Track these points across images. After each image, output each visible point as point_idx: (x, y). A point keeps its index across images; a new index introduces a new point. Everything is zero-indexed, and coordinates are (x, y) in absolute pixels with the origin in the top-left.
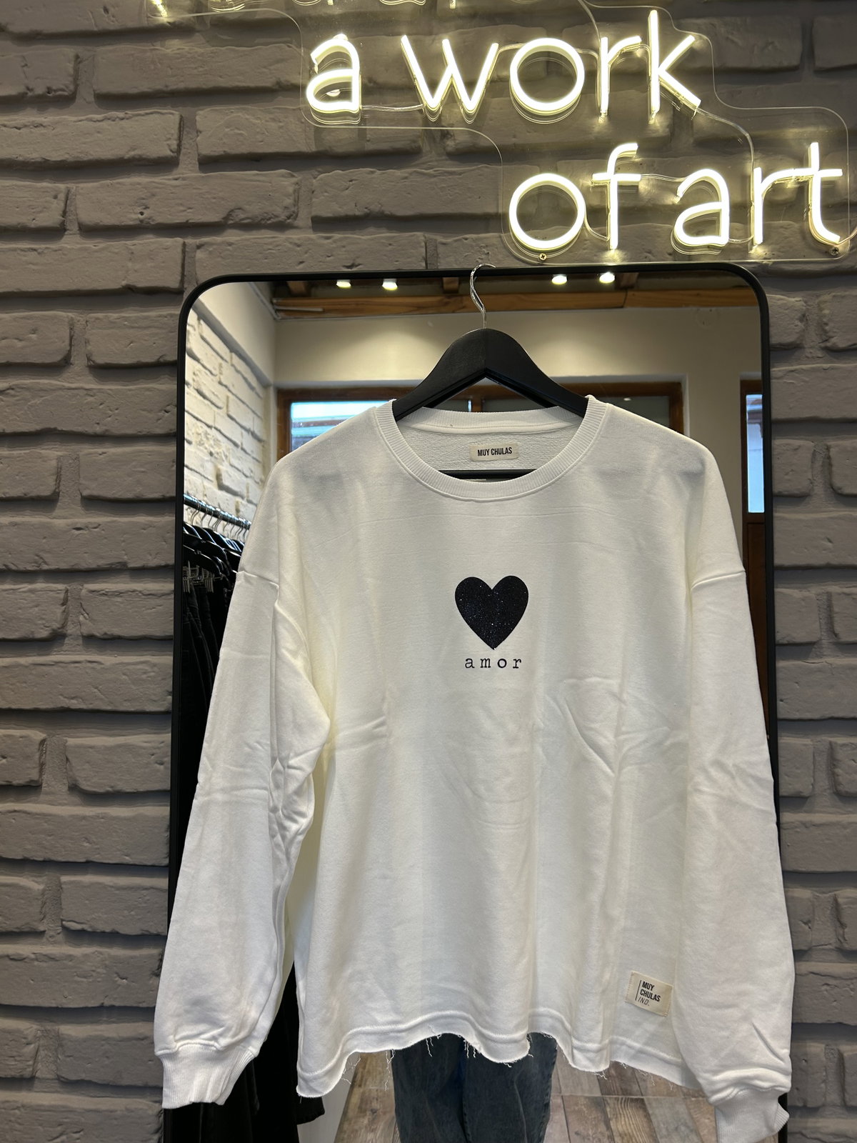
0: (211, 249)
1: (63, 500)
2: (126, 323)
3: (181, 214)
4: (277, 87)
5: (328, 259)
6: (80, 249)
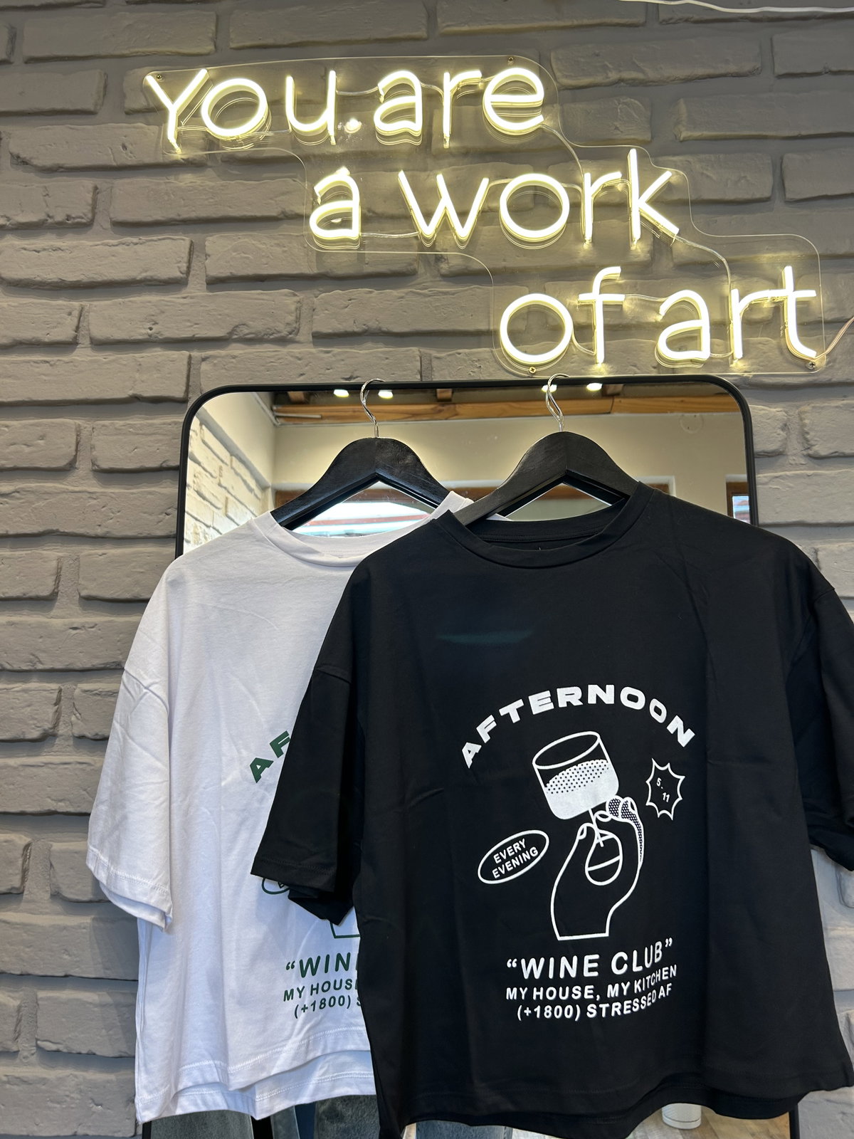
0: (215, 362)
1: (61, 600)
2: (131, 430)
3: (189, 329)
4: (282, 216)
5: (327, 371)
6: (91, 361)
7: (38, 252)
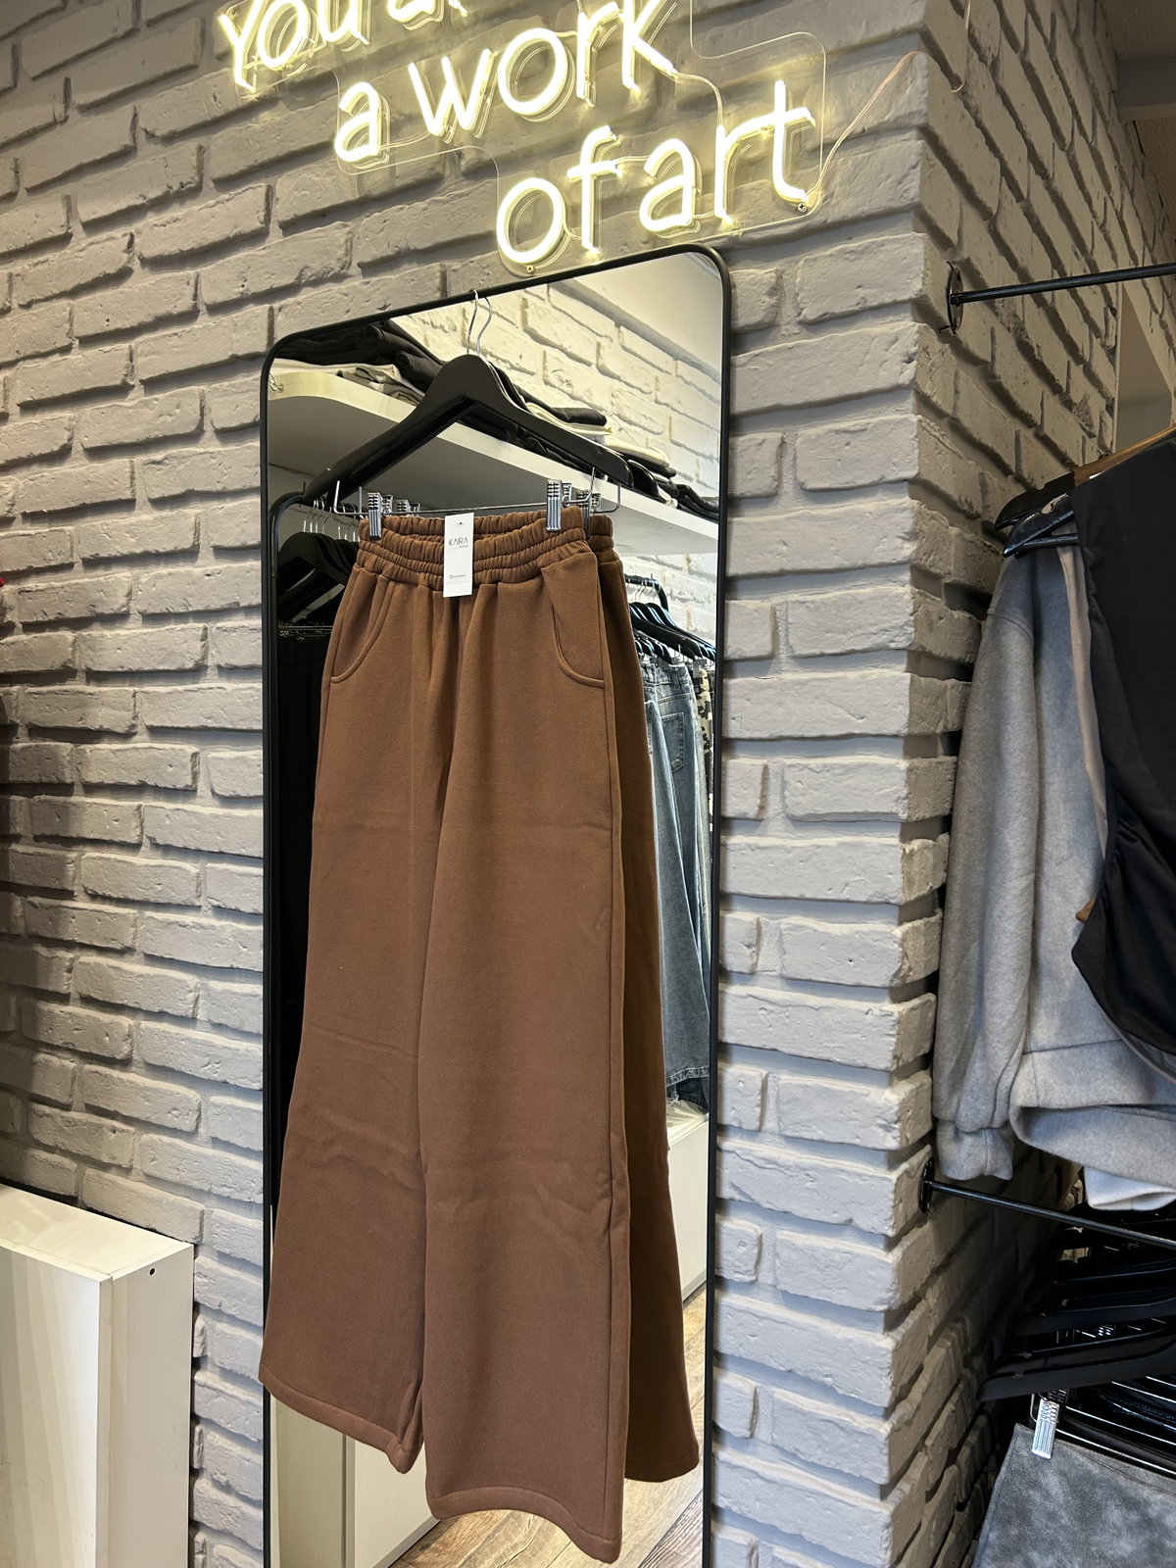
0: (288, 310)
1: (202, 551)
2: (234, 389)
5: (367, 303)
7: (164, 226)
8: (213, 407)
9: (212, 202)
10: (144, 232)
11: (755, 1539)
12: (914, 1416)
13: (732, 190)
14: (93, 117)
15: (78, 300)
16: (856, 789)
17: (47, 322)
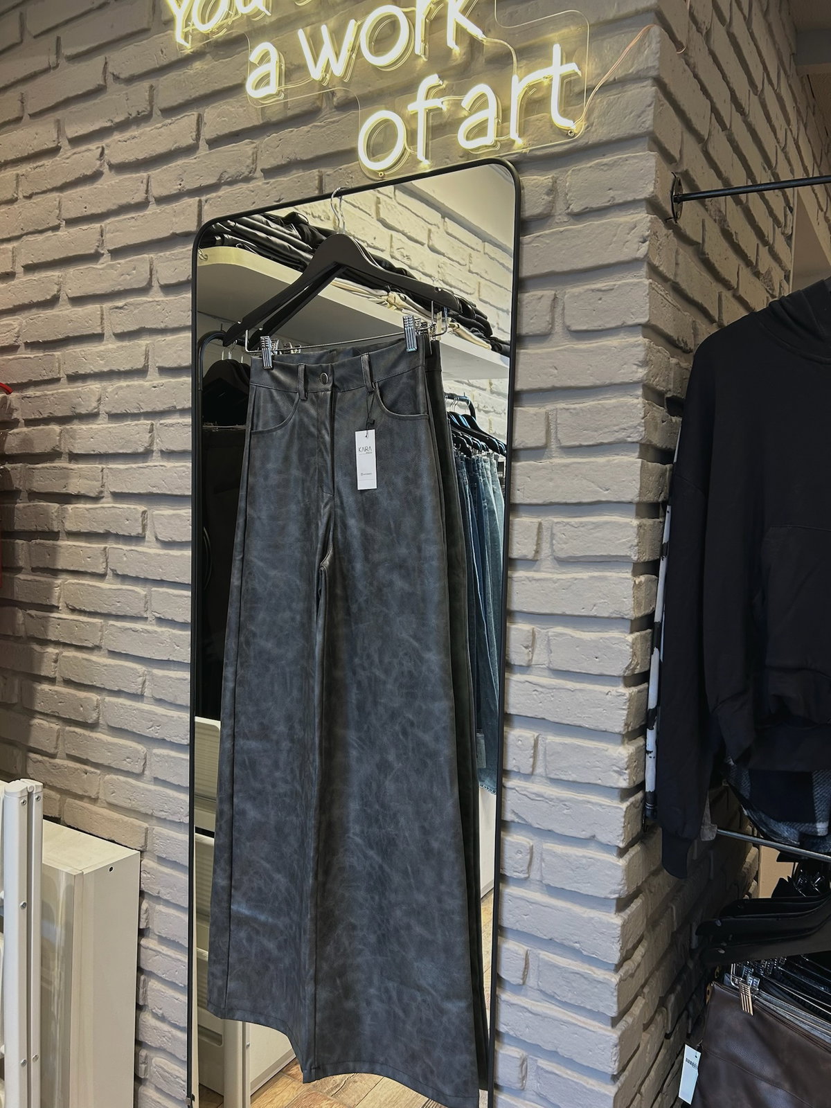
0: (212, 202)
1: (150, 370)
5: (266, 198)
6: (152, 214)
7: (125, 141)
8: (159, 269)
9: (160, 125)
10: (112, 146)
11: (525, 1054)
12: (635, 971)
13: (523, 120)
14: (76, 64)
15: (65, 193)
16: (602, 539)
17: (43, 208)
